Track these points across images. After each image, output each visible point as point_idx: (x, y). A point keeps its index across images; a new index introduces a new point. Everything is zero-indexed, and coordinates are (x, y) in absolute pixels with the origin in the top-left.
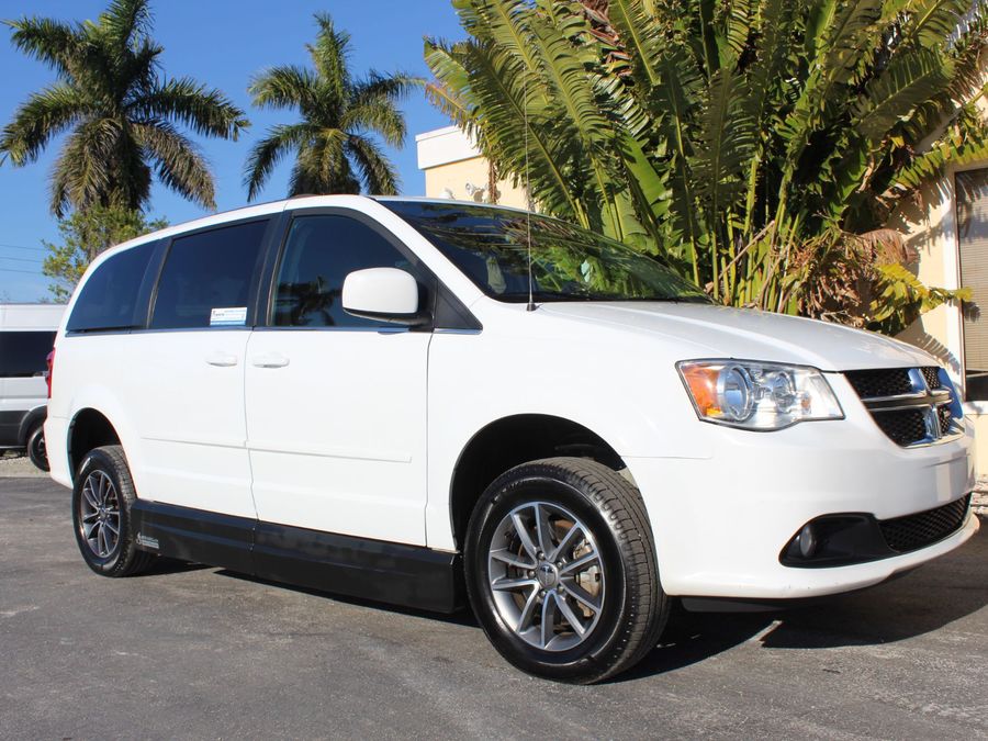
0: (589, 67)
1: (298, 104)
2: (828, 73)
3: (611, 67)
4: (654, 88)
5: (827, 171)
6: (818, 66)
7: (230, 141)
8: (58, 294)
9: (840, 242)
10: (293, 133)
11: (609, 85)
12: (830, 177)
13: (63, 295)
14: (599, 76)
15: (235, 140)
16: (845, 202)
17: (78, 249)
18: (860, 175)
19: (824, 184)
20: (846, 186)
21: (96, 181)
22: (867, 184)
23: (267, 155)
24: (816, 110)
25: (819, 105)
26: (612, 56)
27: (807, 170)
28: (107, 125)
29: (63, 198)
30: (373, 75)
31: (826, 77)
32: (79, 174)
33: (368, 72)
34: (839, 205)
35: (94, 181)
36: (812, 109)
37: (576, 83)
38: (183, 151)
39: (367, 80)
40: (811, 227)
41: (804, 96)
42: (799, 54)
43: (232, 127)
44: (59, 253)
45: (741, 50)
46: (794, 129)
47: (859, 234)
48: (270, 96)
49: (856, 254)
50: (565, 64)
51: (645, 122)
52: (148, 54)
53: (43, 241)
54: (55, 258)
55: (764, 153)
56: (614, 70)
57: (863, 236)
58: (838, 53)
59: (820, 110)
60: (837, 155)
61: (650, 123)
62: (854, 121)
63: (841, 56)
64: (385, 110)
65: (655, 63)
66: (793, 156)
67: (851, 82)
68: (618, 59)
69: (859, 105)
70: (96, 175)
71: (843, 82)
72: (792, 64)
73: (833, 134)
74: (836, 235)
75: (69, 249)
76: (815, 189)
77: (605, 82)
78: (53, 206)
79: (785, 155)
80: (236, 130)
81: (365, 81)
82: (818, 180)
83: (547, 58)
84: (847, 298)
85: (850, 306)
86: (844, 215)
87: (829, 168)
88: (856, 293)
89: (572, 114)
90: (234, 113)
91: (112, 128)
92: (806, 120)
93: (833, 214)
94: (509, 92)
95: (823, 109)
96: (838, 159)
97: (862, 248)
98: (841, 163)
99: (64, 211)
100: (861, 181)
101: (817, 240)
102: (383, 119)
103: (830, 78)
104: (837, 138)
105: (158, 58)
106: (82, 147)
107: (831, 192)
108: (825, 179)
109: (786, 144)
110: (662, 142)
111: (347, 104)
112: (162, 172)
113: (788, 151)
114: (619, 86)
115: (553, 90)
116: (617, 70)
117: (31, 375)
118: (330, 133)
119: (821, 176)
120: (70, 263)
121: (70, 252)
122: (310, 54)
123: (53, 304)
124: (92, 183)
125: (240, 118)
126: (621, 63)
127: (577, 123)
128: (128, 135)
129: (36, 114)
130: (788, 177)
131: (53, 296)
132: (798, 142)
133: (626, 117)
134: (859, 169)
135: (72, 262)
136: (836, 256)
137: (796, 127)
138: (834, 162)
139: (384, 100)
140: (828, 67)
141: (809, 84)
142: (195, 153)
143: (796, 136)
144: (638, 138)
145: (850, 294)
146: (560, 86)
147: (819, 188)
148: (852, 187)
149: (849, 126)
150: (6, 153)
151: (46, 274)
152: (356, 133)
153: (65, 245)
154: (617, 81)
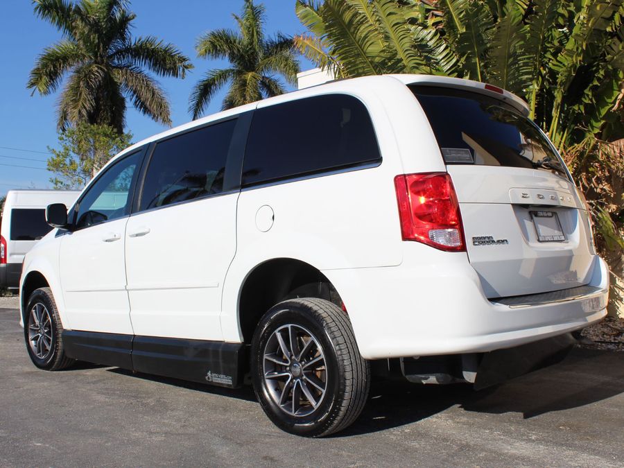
0: (413, 21)
1: (227, 55)
2: (588, 21)
3: (430, 22)
4: (461, 34)
5: (588, 95)
6: (582, 17)
7: (179, 78)
8: (56, 184)
9: (595, 147)
10: (223, 75)
11: (428, 34)
12: (591, 100)
13: (59, 184)
14: (420, 28)
15: (183, 78)
16: (603, 119)
17: (71, 153)
18: (614, 98)
19: (586, 105)
20: (603, 107)
21: (88, 105)
22: (619, 104)
23: (205, 90)
24: (580, 49)
25: (582, 46)
26: (433, 14)
27: (573, 95)
28: (96, 69)
29: (65, 119)
30: (280, 36)
31: (587, 24)
32: (75, 101)
33: (276, 34)
34: (597, 121)
35: (86, 106)
36: (577, 49)
37: (402, 33)
38: (147, 86)
39: (275, 39)
40: (576, 137)
41: (572, 40)
42: (568, 8)
43: (181, 69)
44: (58, 156)
45: (526, 7)
46: (564, 65)
47: (610, 141)
48: (209, 51)
49: (608, 157)
50: (394, 19)
51: (454, 61)
52: (125, 20)
53: (48, 147)
54: (55, 158)
55: (543, 83)
56: (433, 25)
57: (613, 143)
58: (596, 5)
59: (583, 49)
60: (596, 83)
61: (458, 61)
62: (608, 57)
63: (598, 8)
64: (287, 59)
65: (461, 16)
66: (562, 84)
67: (609, 29)
68: (437, 16)
69: (613, 46)
70: (87, 102)
71: (603, 29)
72: (563, 16)
73: (594, 68)
74: (593, 142)
75: (65, 153)
76: (579, 109)
77: (426, 32)
78: (59, 125)
79: (556, 83)
80: (183, 70)
81: (274, 40)
82: (581, 102)
83: (382, 14)
84: (605, 190)
85: (607, 196)
86: (602, 128)
87: (590, 94)
88: (611, 186)
89: (400, 55)
90: (183, 60)
91: (99, 71)
92: (572, 57)
93: (593, 127)
94: (355, 39)
95: (584, 48)
96: (596, 86)
97: (612, 152)
98: (599, 90)
99: (66, 127)
100: (614, 103)
101: (579, 146)
102: (285, 65)
103: (590, 25)
104: (597, 71)
105: (131, 22)
106: (79, 83)
107: (592, 111)
108: (587, 101)
109: (557, 76)
110: (467, 75)
111: (261, 55)
112: (136, 102)
113: (559, 81)
114: (435, 34)
115: (387, 38)
116: (435, 24)
117: (34, 239)
118: (249, 76)
119: (583, 99)
120: (66, 162)
121: (67, 155)
122: (236, 20)
123: (52, 190)
124: (85, 107)
125: (186, 63)
126: (438, 19)
127: (404, 62)
128: (110, 76)
129: (52, 60)
130: (558, 99)
131: (52, 185)
132: (566, 74)
133: (440, 57)
134: (613, 95)
135: (67, 162)
136: (593, 158)
137: (566, 63)
138: (594, 88)
139: (287, 53)
140: (590, 17)
141: (576, 30)
142: (156, 87)
143: (564, 69)
144: (449, 72)
145: (607, 188)
146: (392, 35)
147: (582, 108)
148: (607, 108)
149: (605, 61)
150: (34, 87)
151: (49, 170)
152: (267, 75)
153: (62, 150)
154: (434, 31)
